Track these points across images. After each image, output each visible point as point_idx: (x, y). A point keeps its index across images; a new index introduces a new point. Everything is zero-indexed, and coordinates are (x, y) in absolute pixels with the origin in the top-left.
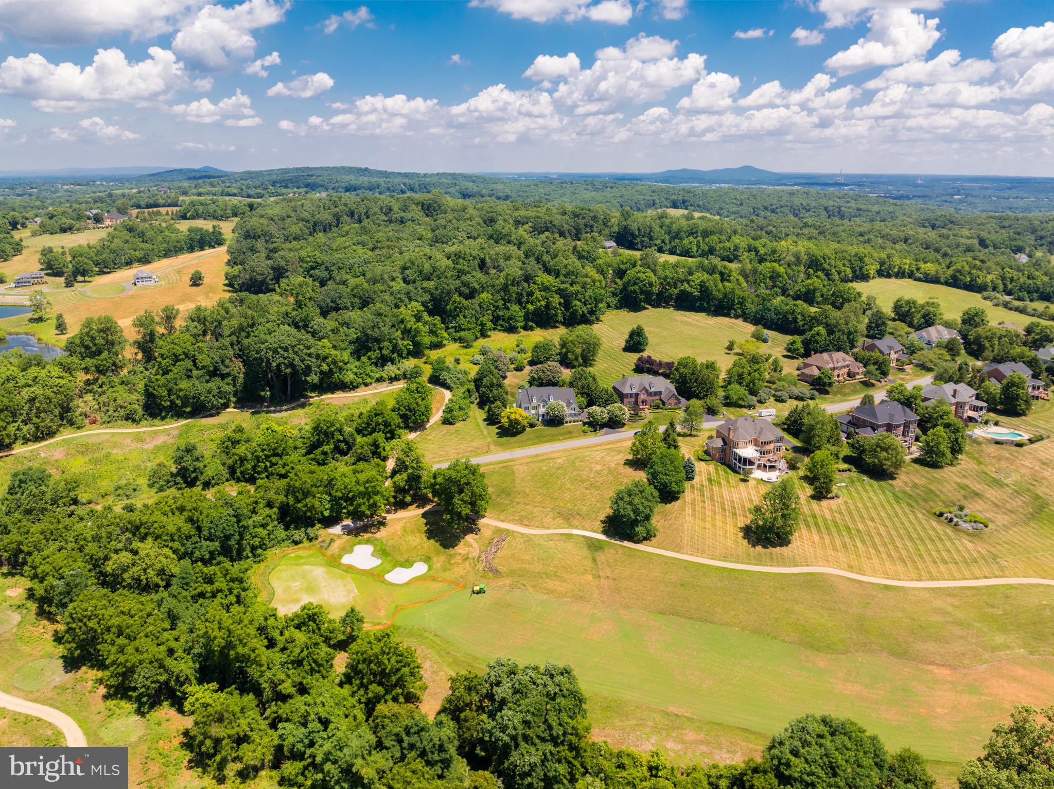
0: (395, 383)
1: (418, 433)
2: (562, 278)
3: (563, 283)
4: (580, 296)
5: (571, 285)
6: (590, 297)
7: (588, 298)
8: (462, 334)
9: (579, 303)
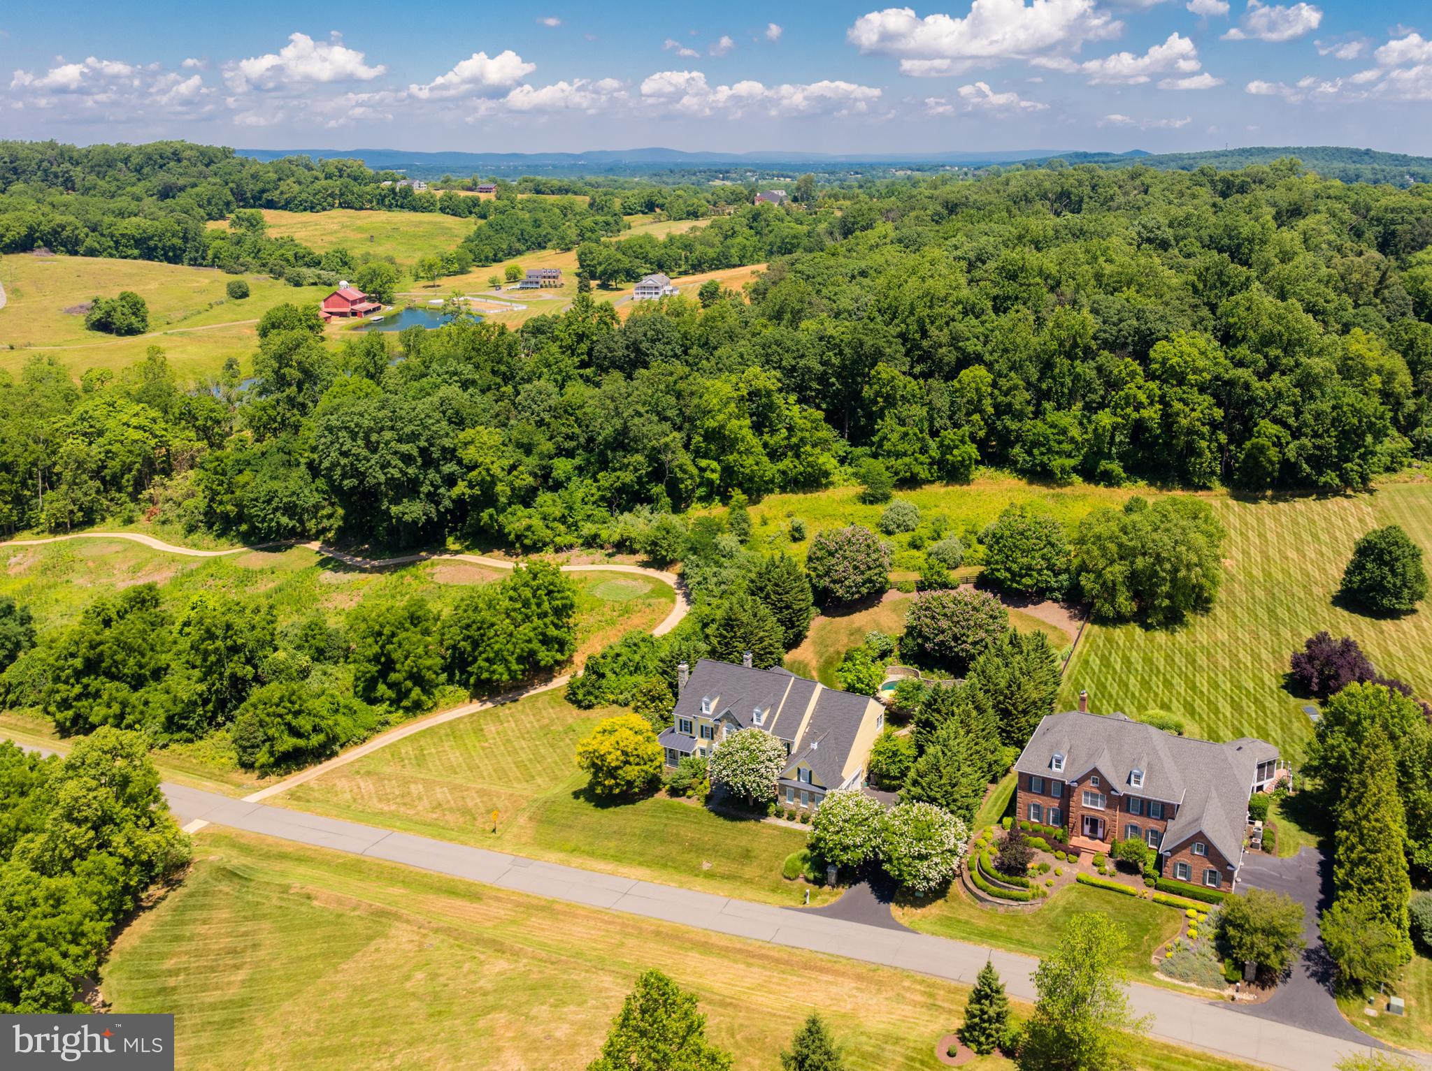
0: (619, 557)
1: (489, 705)
2: (1243, 351)
3: (1240, 364)
4: (1284, 409)
5: (1263, 375)
6: (1318, 416)
7: (1308, 417)
8: (878, 465)
9: (1273, 429)
